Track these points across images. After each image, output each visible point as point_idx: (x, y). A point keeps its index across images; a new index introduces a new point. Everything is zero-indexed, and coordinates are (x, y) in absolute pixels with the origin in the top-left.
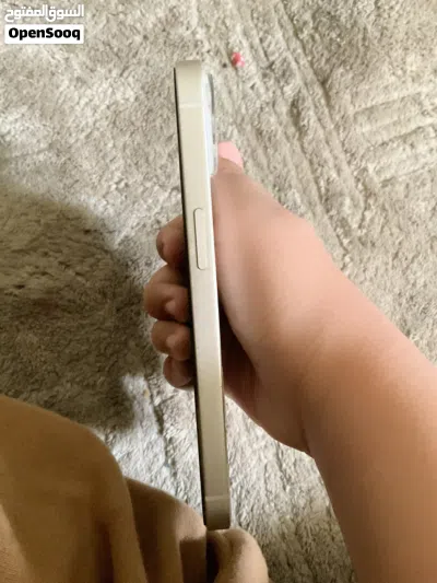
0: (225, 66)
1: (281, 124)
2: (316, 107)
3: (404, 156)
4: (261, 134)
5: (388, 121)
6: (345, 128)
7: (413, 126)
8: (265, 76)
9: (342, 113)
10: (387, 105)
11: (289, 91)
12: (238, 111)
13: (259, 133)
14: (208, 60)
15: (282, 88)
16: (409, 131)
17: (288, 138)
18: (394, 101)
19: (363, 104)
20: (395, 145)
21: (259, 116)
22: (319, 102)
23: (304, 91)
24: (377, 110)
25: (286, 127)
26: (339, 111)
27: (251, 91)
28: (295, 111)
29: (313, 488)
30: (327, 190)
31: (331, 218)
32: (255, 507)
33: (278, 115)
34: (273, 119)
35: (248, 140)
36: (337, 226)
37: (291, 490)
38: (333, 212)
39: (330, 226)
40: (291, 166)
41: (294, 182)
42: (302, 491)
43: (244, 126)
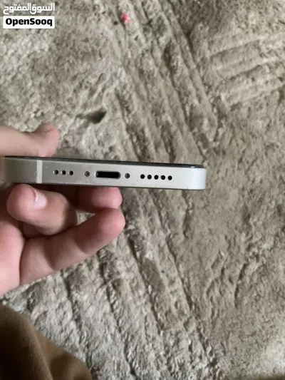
0: (116, 23)
1: (157, 66)
2: (183, 52)
3: (247, 87)
5: (235, 61)
6: (204, 68)
7: (254, 65)
8: (145, 30)
9: (202, 56)
10: (235, 50)
11: (163, 41)
12: (125, 56)
13: (141, 72)
14: (103, 20)
15: (157, 39)
16: (251, 68)
17: (162, 76)
18: (240, 47)
19: (217, 49)
20: (241, 79)
21: (141, 60)
22: (185, 48)
23: (174, 41)
24: (228, 53)
25: (161, 68)
26: (200, 55)
27: (135, 42)
28: (167, 56)
29: (180, 332)
30: (191, 114)
31: (194, 134)
32: (138, 347)
33: (155, 59)
34: (151, 62)
35: (133, 78)
36: (198, 140)
37: (164, 334)
38: (196, 130)
39: (193, 140)
40: (164, 96)
41: (167, 108)
42: (171, 335)
43: (130, 67)
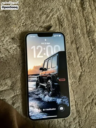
2: (89, 1)
4: (70, 9)
12: (63, 1)
25: (78, 7)
28: (82, 2)
30: (89, 30)
33: (76, 3)
38: (90, 37)
39: (89, 42)
